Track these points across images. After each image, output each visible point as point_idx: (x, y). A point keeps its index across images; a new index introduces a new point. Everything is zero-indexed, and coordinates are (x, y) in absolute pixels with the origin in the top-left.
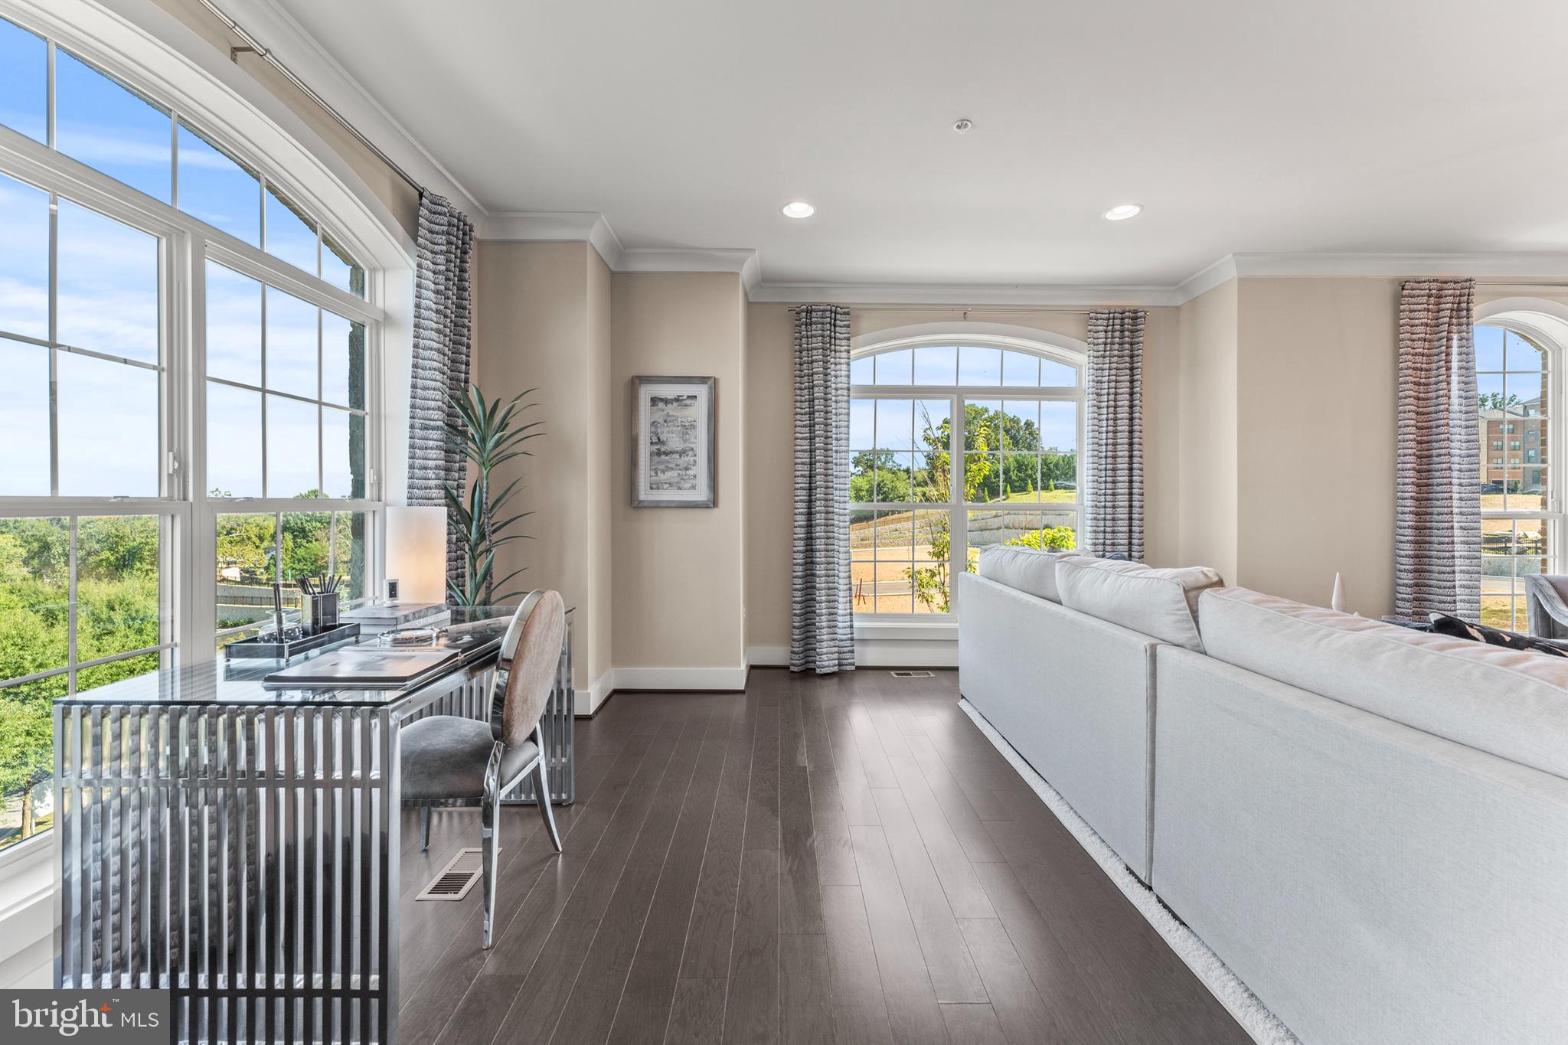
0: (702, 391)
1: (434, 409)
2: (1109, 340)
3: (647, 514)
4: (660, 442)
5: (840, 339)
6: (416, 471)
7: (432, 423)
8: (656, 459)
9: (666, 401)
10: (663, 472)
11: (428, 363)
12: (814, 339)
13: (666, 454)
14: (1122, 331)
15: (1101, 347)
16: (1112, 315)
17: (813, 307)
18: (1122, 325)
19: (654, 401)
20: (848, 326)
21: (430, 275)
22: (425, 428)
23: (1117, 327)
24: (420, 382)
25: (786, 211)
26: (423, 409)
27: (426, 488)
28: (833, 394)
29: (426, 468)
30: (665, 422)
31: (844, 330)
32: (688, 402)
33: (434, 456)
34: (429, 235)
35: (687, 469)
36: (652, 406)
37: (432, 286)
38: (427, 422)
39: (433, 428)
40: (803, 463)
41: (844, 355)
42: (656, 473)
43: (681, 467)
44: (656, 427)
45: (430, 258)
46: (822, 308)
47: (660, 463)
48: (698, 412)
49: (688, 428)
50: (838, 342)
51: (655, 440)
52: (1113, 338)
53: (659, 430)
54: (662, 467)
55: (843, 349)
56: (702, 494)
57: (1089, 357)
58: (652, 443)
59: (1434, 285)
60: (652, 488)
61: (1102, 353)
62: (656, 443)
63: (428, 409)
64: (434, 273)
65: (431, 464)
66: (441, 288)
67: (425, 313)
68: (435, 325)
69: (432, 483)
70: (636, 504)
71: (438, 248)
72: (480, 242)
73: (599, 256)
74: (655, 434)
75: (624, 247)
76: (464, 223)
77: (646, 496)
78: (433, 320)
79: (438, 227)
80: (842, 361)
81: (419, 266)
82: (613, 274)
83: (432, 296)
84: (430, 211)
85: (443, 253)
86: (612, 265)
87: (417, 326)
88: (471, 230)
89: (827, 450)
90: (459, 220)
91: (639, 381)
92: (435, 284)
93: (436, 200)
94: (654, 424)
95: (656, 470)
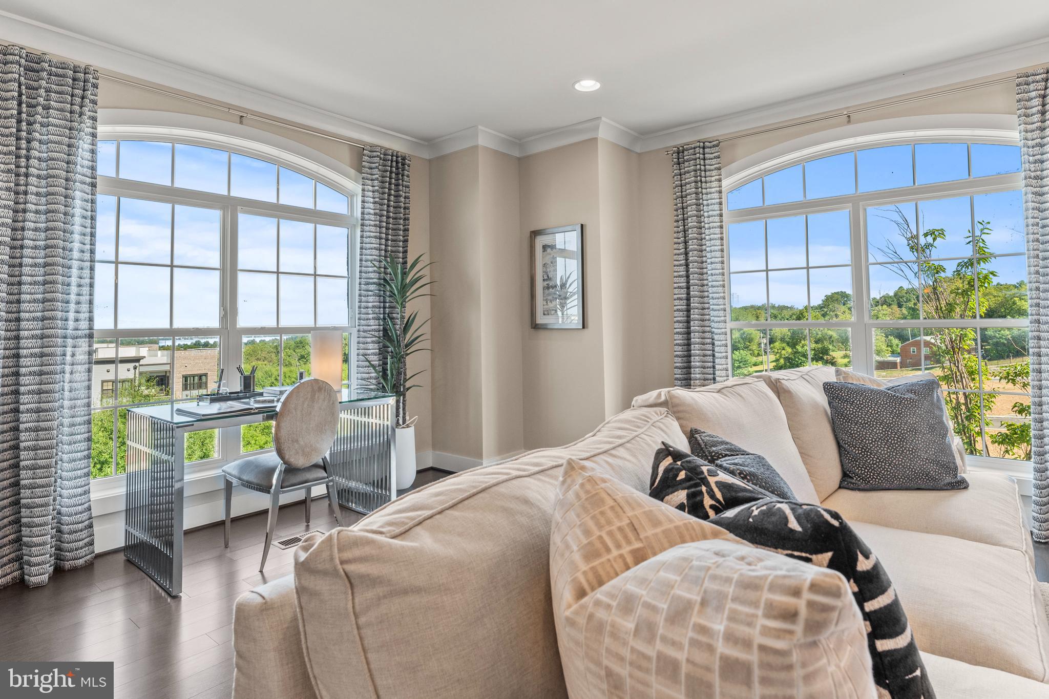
1: (371, 272)
3: (542, 334)
4: (549, 279)
5: (710, 170)
6: (362, 309)
7: (371, 281)
8: (546, 291)
9: (553, 247)
10: (551, 301)
11: (368, 246)
12: (688, 175)
13: (553, 287)
17: (685, 147)
19: (545, 247)
20: (718, 157)
21: (370, 194)
22: (367, 284)
24: (364, 257)
25: (577, 87)
26: (366, 273)
27: (367, 319)
28: (706, 222)
29: (367, 308)
30: (552, 263)
31: (714, 161)
33: (372, 300)
34: (369, 171)
35: (566, 298)
36: (543, 251)
37: (372, 200)
38: (368, 280)
39: (372, 284)
40: (679, 288)
41: (715, 184)
42: (547, 302)
43: (562, 297)
44: (546, 268)
45: (371, 184)
46: (693, 146)
47: (549, 295)
50: (708, 173)
51: (545, 278)
53: (548, 270)
54: (550, 298)
55: (713, 179)
58: (544, 280)
60: (544, 314)
62: (546, 280)
63: (369, 273)
64: (373, 192)
65: (370, 305)
66: (377, 200)
67: (367, 217)
68: (372, 223)
69: (371, 316)
70: (535, 326)
71: (374, 177)
72: (430, 161)
73: (496, 152)
74: (546, 272)
75: (518, 140)
76: (397, 157)
77: (541, 319)
78: (371, 220)
79: (374, 165)
80: (713, 190)
81: (363, 190)
82: (519, 159)
83: (371, 206)
84: (370, 157)
85: (377, 179)
86: (517, 154)
87: (362, 225)
88: (404, 159)
89: (702, 274)
90: (392, 156)
91: (535, 234)
92: (374, 198)
93: (373, 149)
94: (545, 265)
95: (546, 300)
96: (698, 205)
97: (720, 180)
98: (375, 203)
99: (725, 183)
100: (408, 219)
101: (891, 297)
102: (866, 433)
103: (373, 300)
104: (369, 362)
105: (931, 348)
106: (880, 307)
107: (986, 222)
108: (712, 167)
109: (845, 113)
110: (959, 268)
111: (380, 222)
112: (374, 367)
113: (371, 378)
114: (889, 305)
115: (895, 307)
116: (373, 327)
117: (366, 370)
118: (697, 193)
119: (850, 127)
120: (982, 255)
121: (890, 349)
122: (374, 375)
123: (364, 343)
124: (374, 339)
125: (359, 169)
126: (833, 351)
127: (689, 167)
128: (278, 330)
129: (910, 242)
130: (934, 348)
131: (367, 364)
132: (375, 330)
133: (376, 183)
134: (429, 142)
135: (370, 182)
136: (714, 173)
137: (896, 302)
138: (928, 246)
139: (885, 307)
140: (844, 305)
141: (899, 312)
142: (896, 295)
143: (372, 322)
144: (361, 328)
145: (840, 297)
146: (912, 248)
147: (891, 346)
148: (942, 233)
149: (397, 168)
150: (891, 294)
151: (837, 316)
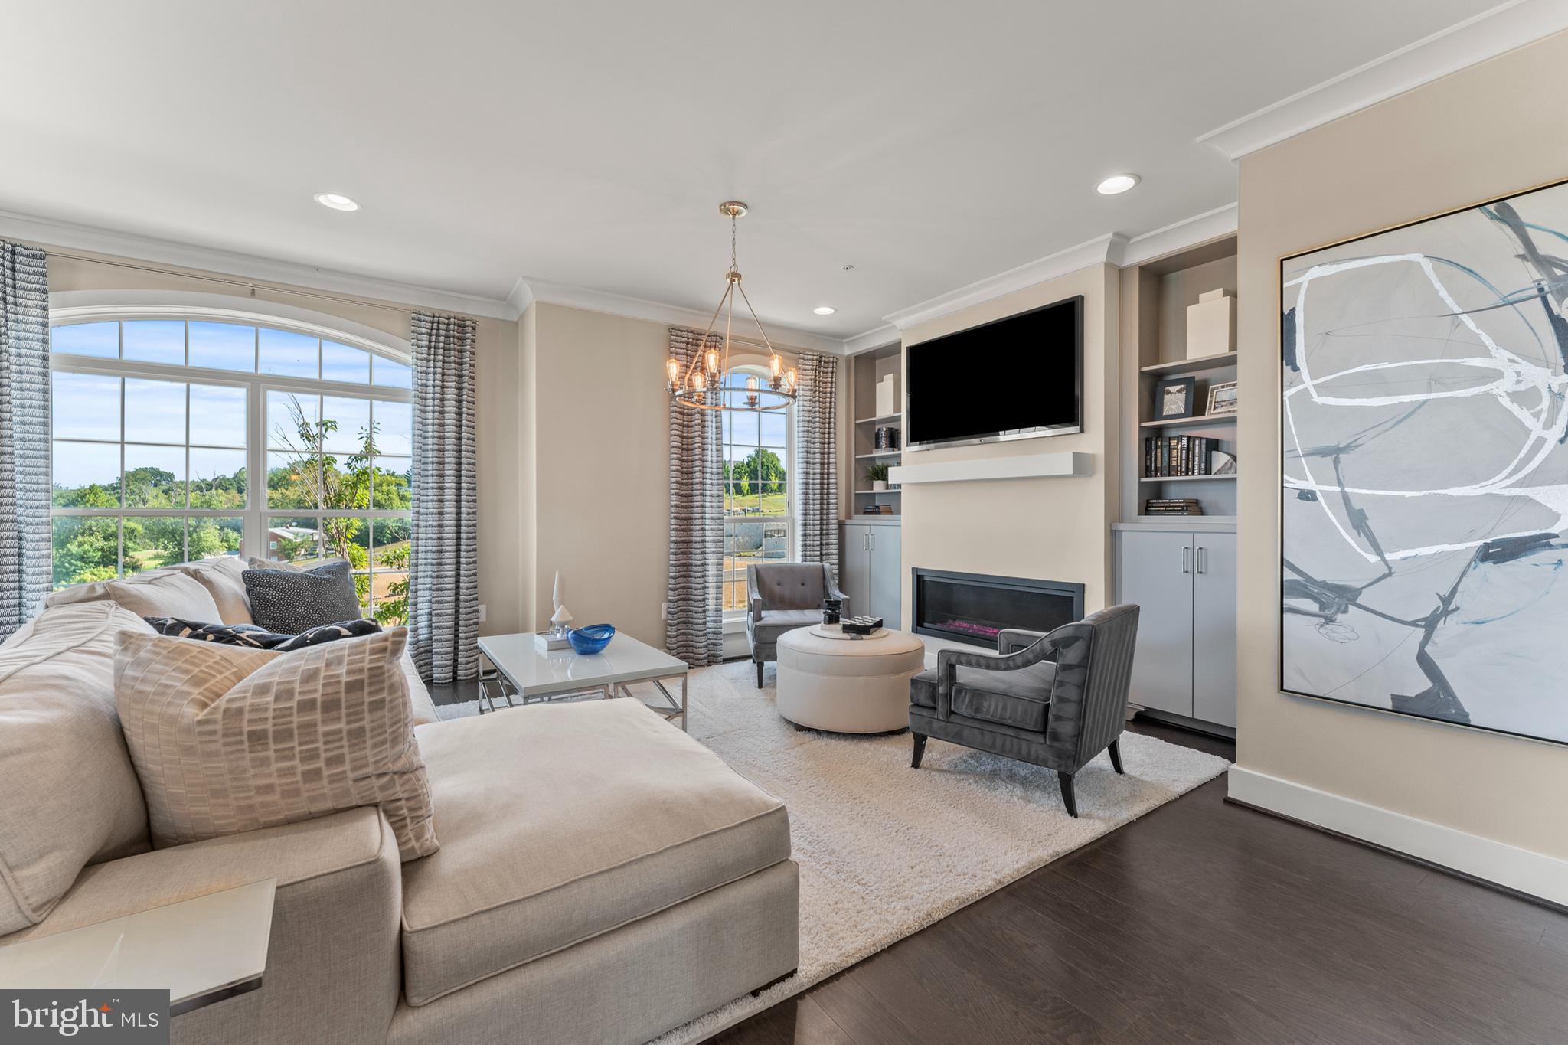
2: (434, 332)
5: (25, 289)
14: (447, 337)
15: (425, 350)
16: (436, 319)
18: (447, 330)
20: (43, 275)
23: (442, 332)
28: (14, 362)
31: (34, 278)
50: (19, 292)
52: (438, 329)
57: (413, 358)
59: (691, 335)
61: (425, 356)
80: (30, 319)
89: (2, 437)
97: (44, 308)
101: (228, 479)
102: (289, 614)
105: (278, 541)
106: (213, 491)
107: (376, 422)
108: (30, 286)
109: (250, 284)
110: (350, 461)
114: (226, 489)
115: (234, 492)
119: (253, 301)
120: (370, 451)
121: (225, 544)
126: (135, 550)
129: (301, 428)
130: (283, 541)
136: (38, 296)
137: (235, 486)
138: (322, 436)
139: (220, 491)
140: (155, 486)
141: (239, 498)
142: (236, 476)
145: (149, 474)
146: (302, 435)
147: (227, 541)
148: (334, 425)
150: (230, 476)
151: (144, 501)
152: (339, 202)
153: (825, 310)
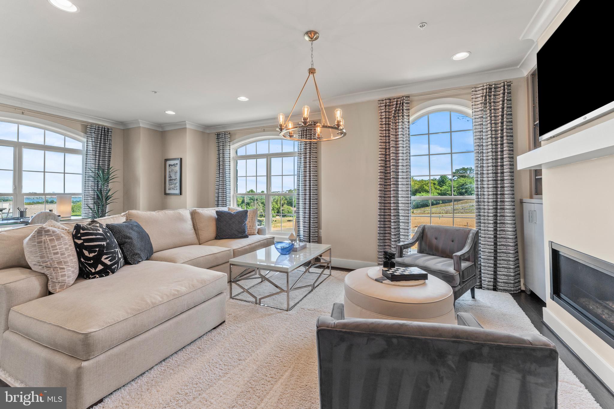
0: (178, 162)
1: (91, 173)
3: (169, 197)
4: (171, 177)
6: (86, 187)
8: (170, 181)
9: (172, 165)
10: (171, 185)
11: (89, 162)
12: (220, 143)
13: (172, 180)
17: (219, 133)
19: (170, 165)
20: (229, 138)
22: (89, 177)
25: (166, 113)
26: (88, 173)
27: (88, 191)
30: (172, 171)
32: (176, 165)
34: (90, 134)
35: (176, 184)
36: (169, 167)
41: (228, 147)
43: (174, 184)
46: (222, 133)
47: (170, 183)
48: (178, 168)
49: (176, 172)
50: (226, 143)
54: (171, 184)
55: (228, 145)
56: (178, 192)
58: (169, 177)
64: (92, 142)
65: (90, 185)
66: (94, 145)
67: (89, 151)
68: (91, 154)
69: (90, 189)
70: (166, 194)
71: (93, 136)
72: (124, 130)
73: (149, 129)
74: (170, 174)
75: (160, 125)
76: (104, 128)
77: (168, 191)
78: (91, 152)
79: (92, 132)
80: (227, 149)
81: (87, 141)
82: (162, 132)
83: (91, 147)
84: (91, 128)
85: (94, 137)
86: (161, 130)
87: (87, 154)
88: (108, 129)
89: (224, 177)
90: (102, 128)
91: (166, 160)
92: (92, 144)
93: (92, 125)
94: (169, 172)
95: (170, 185)
96: (223, 153)
97: (230, 146)
98: (93, 146)
99: (231, 147)
100: (111, 152)
103: (91, 183)
104: (89, 207)
108: (228, 141)
109: (263, 128)
111: (95, 153)
112: (91, 209)
113: (89, 213)
116: (91, 194)
117: (88, 210)
118: (223, 149)
122: (91, 212)
123: (87, 200)
124: (91, 198)
125: (86, 133)
127: (221, 140)
128: (44, 194)
131: (88, 207)
132: (92, 195)
133: (93, 138)
134: (122, 123)
135: (90, 138)
136: (228, 143)
143: (91, 192)
144: (86, 194)
149: (104, 133)
152: (243, 99)
153: (462, 55)
